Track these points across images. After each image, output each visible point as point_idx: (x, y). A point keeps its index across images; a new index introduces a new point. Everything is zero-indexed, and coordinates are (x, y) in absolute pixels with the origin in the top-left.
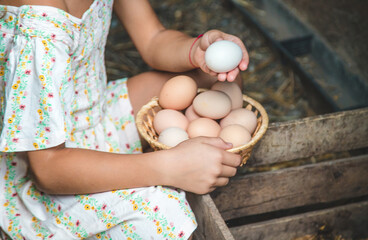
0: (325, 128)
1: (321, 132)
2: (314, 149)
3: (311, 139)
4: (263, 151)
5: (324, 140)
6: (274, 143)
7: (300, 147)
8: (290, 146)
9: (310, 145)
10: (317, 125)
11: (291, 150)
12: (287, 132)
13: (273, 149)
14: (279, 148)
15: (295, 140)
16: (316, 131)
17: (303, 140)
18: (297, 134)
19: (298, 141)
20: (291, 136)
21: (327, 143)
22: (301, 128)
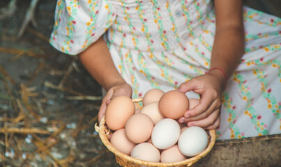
0: (270, 147)
1: (266, 150)
2: (259, 163)
3: (257, 155)
4: (213, 163)
5: (269, 157)
6: (223, 156)
7: (246, 161)
8: (237, 160)
9: (256, 160)
10: (263, 144)
11: (239, 163)
12: (235, 149)
13: (222, 161)
14: (227, 161)
15: (242, 155)
16: (261, 149)
17: (250, 155)
18: (244, 150)
19: (245, 156)
20: (238, 152)
21: (271, 159)
22: (248, 146)
